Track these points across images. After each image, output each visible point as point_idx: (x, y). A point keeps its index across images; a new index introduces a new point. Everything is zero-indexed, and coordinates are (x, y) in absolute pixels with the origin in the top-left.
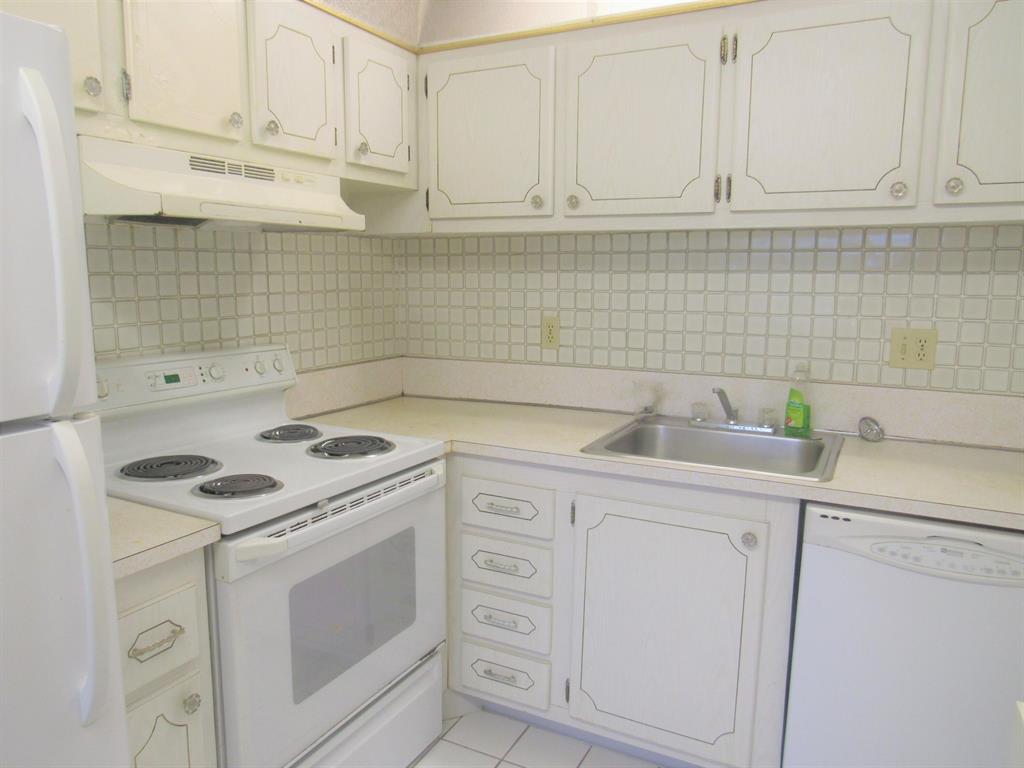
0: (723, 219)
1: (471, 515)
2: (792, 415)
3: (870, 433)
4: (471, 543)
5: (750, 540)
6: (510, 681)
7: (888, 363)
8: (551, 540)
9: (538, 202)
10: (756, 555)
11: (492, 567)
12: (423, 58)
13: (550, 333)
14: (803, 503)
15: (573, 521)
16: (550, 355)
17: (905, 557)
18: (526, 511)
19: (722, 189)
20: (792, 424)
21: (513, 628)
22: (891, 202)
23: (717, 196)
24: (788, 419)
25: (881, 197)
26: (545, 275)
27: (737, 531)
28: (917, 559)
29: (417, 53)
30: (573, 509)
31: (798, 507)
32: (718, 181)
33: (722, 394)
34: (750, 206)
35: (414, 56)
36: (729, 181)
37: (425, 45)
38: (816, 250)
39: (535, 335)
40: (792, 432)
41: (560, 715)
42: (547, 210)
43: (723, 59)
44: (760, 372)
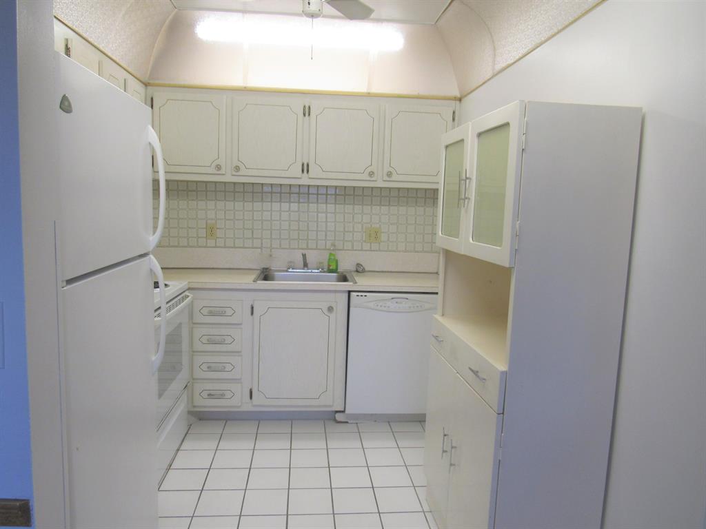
0: (305, 180)
1: (199, 318)
2: (330, 264)
3: (359, 270)
4: (198, 332)
5: (330, 309)
6: (222, 396)
7: (365, 241)
8: (241, 324)
9: (219, 167)
10: (332, 316)
11: (211, 342)
12: (149, 88)
13: (211, 231)
14: (349, 292)
15: (252, 314)
16: (211, 242)
17: (385, 307)
18: (229, 312)
19: (305, 168)
20: (331, 268)
21: (223, 370)
22: (369, 178)
23: (303, 171)
24: (329, 266)
25: (365, 176)
26: (208, 202)
27: (325, 306)
28: (389, 307)
29: (146, 85)
30: (252, 308)
31: (347, 295)
32: (303, 165)
33: (304, 256)
34: (316, 176)
35: (144, 86)
36: (308, 165)
37: (151, 82)
38: (336, 194)
39: (203, 233)
40: (331, 271)
41: (247, 407)
42: (222, 172)
43: (304, 115)
44: (315, 247)
